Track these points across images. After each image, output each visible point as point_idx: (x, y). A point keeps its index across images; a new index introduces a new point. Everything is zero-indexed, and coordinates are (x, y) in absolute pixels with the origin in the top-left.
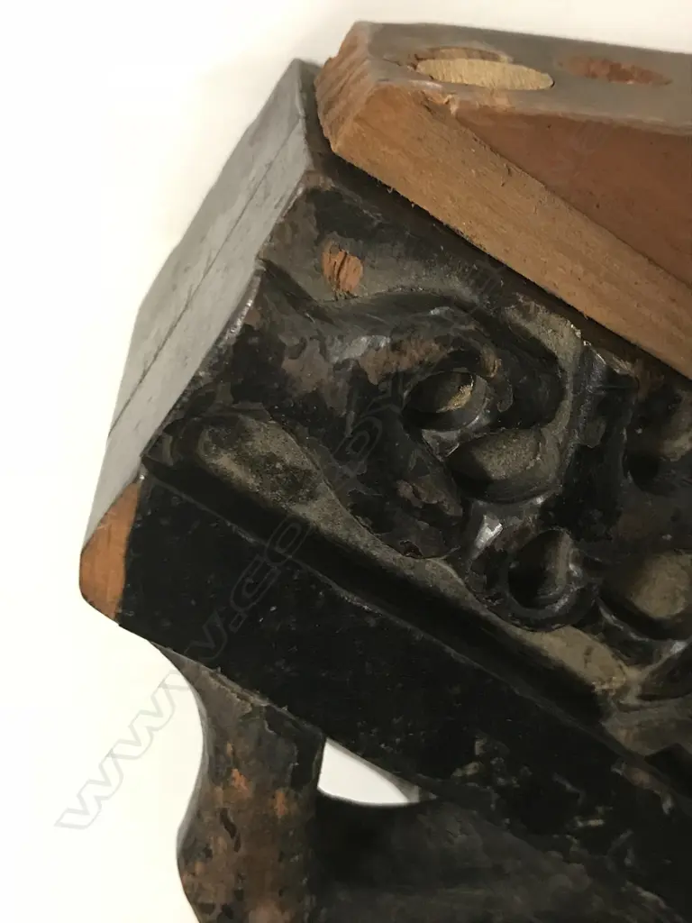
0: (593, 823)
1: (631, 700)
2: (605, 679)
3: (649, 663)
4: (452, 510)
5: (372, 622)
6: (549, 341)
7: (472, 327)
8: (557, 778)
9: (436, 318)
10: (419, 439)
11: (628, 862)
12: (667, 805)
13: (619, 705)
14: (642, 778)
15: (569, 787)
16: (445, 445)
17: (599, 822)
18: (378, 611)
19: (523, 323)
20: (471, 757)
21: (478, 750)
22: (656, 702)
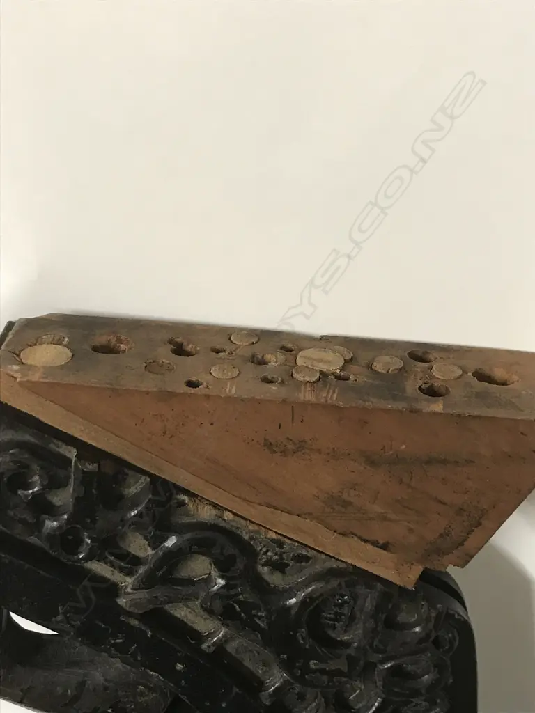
0: (118, 641)
1: (129, 590)
2: (123, 581)
3: (133, 575)
4: (30, 520)
5: (7, 561)
6: (68, 455)
7: (26, 456)
8: (97, 622)
9: (12, 454)
10: (16, 494)
11: (139, 658)
12: (149, 634)
13: (125, 592)
14: (135, 623)
15: (103, 626)
16: (26, 496)
17: (120, 641)
18: (8, 557)
19: (57, 449)
20: (58, 613)
21: (61, 611)
22: (139, 591)
